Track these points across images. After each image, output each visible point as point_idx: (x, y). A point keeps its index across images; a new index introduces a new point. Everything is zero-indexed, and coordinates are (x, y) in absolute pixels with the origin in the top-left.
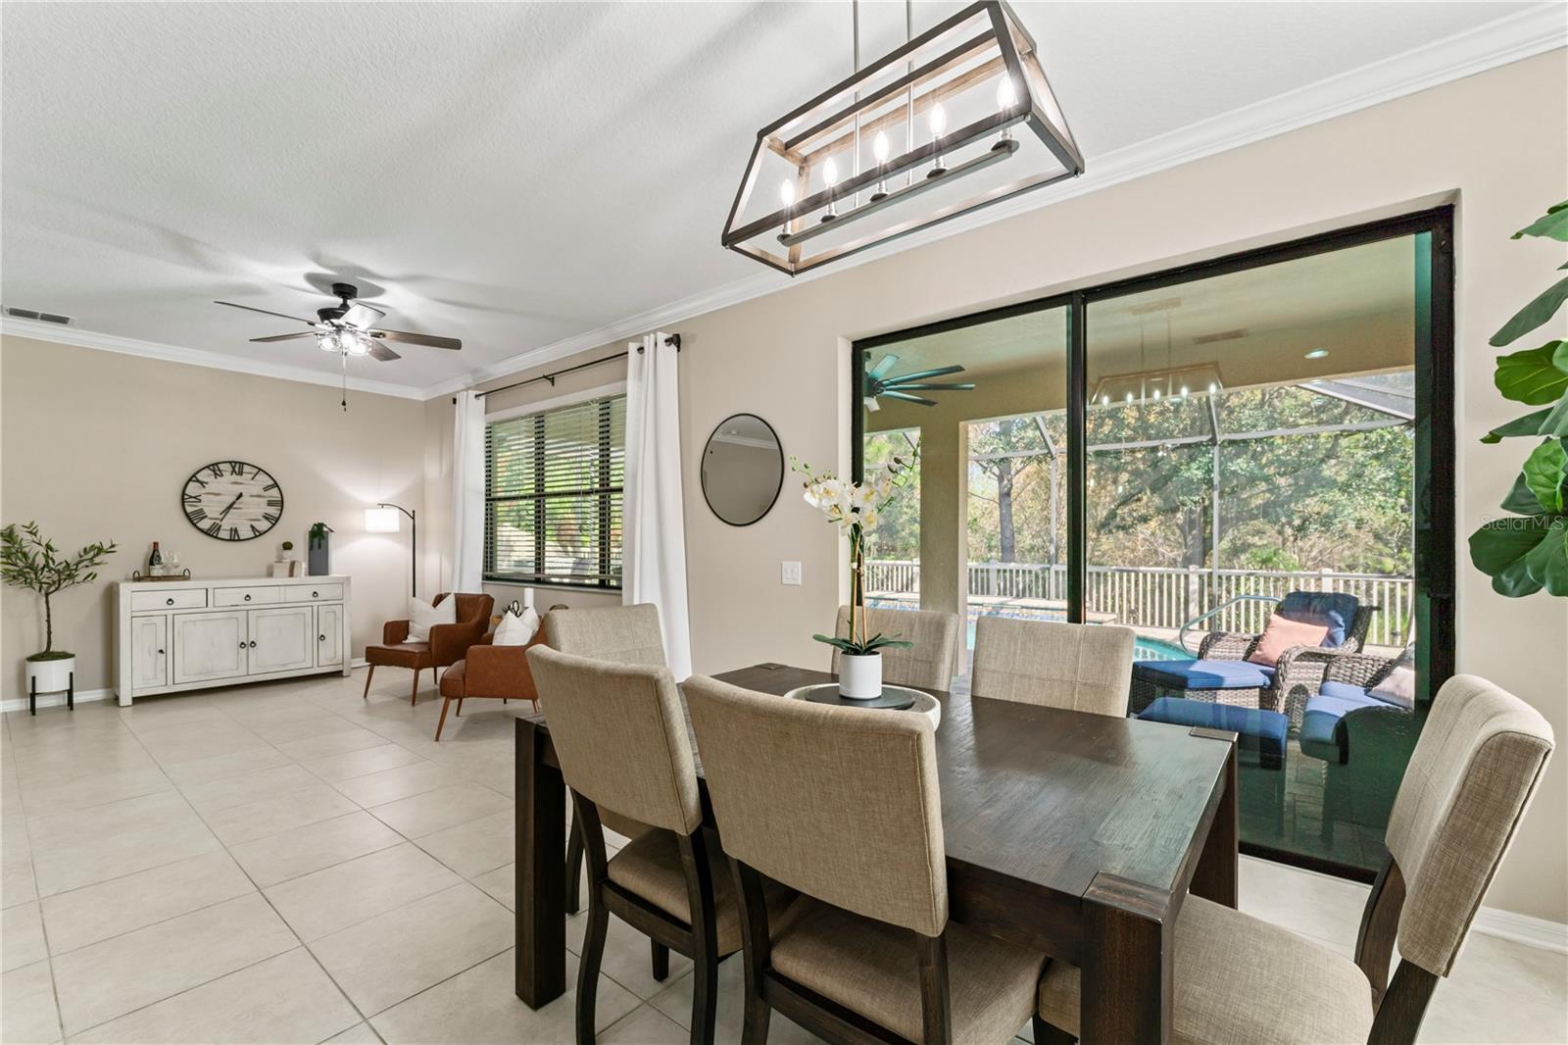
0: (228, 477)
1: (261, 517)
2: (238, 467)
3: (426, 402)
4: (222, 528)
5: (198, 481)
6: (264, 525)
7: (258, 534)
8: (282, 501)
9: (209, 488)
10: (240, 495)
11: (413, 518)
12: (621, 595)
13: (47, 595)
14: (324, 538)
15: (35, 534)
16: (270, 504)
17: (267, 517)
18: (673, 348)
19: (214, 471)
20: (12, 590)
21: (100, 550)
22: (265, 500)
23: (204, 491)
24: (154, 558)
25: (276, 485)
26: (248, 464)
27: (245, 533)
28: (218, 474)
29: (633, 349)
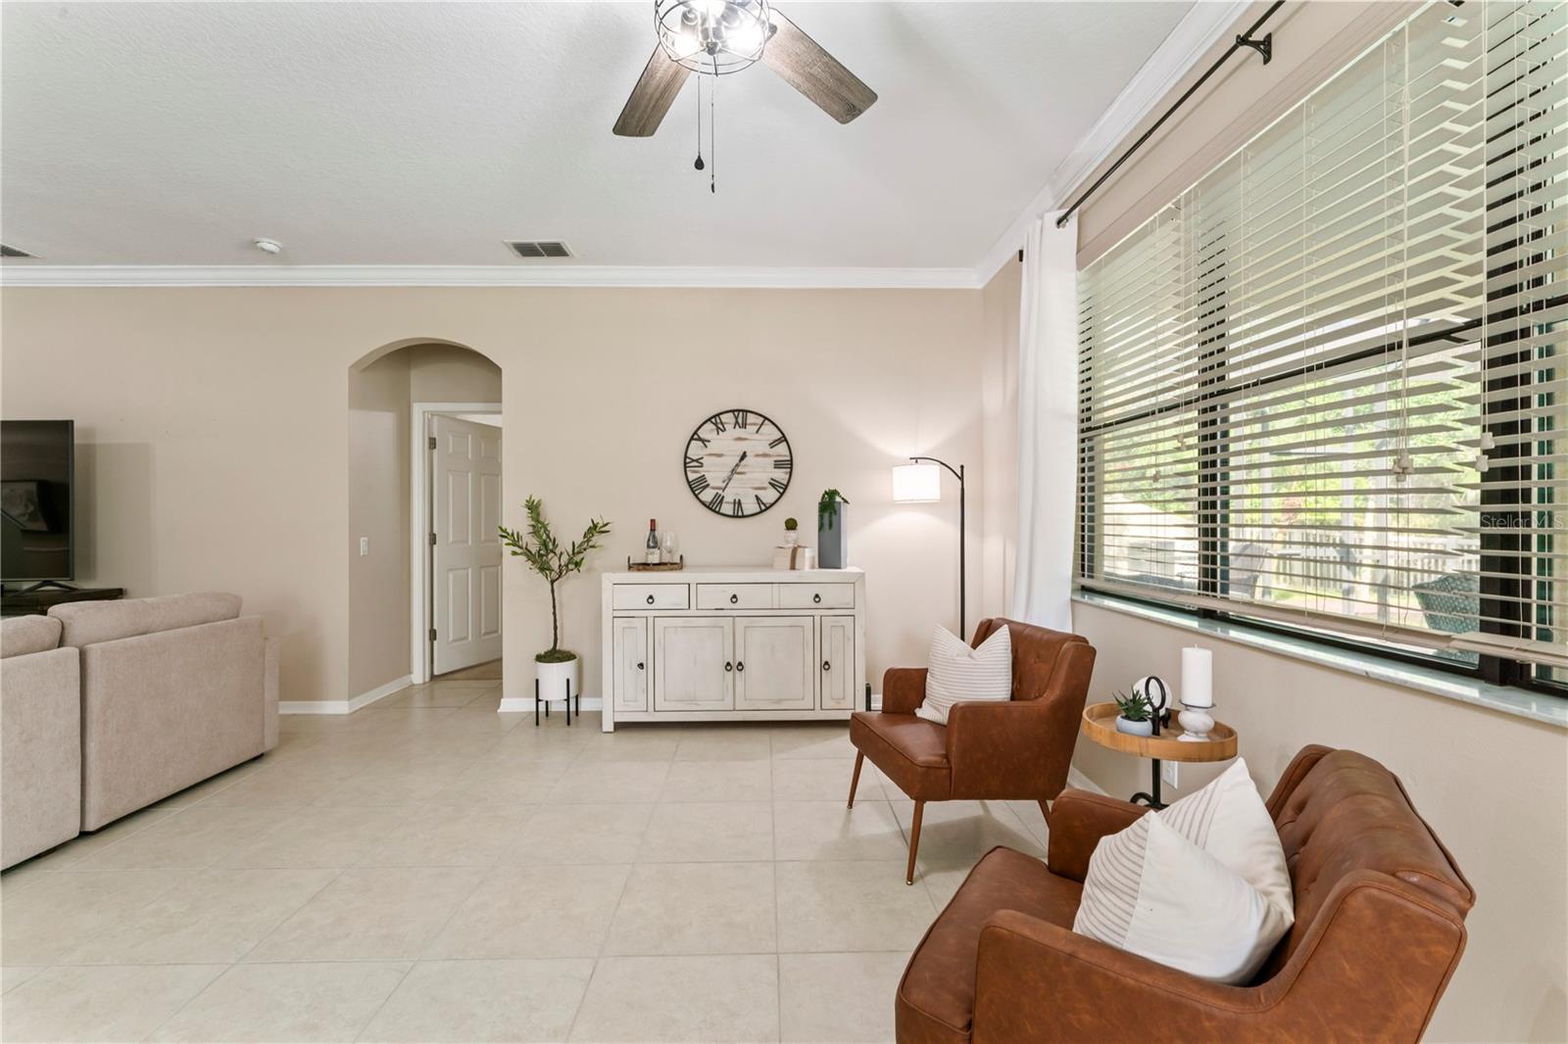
0: (732, 432)
1: (767, 485)
2: (741, 415)
3: (985, 288)
4: (725, 500)
5: (700, 439)
6: (770, 495)
7: (764, 507)
8: (791, 460)
9: (712, 447)
10: (744, 456)
11: (961, 478)
13: (552, 582)
14: (835, 512)
16: (778, 465)
17: (774, 484)
19: (716, 424)
21: (595, 529)
22: (770, 461)
23: (706, 451)
24: (650, 540)
25: (784, 439)
26: (752, 412)
27: (750, 507)
28: (720, 428)
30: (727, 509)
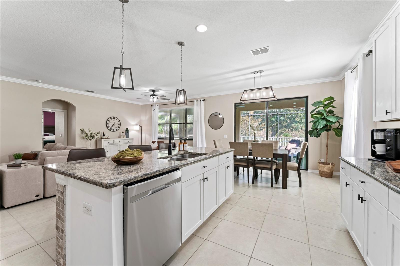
0: (113, 120)
2: (114, 118)
3: (142, 105)
5: (109, 120)
6: (118, 128)
7: (117, 130)
8: (120, 124)
10: (114, 123)
11: (141, 127)
12: (193, 141)
13: (90, 141)
14: (128, 131)
15: (90, 130)
16: (119, 125)
17: (118, 127)
18: (203, 101)
20: (82, 140)
21: (98, 133)
23: (109, 122)
24: (104, 135)
25: (120, 121)
26: (116, 117)
27: (115, 130)
28: (111, 119)
29: (195, 101)
30: (112, 130)
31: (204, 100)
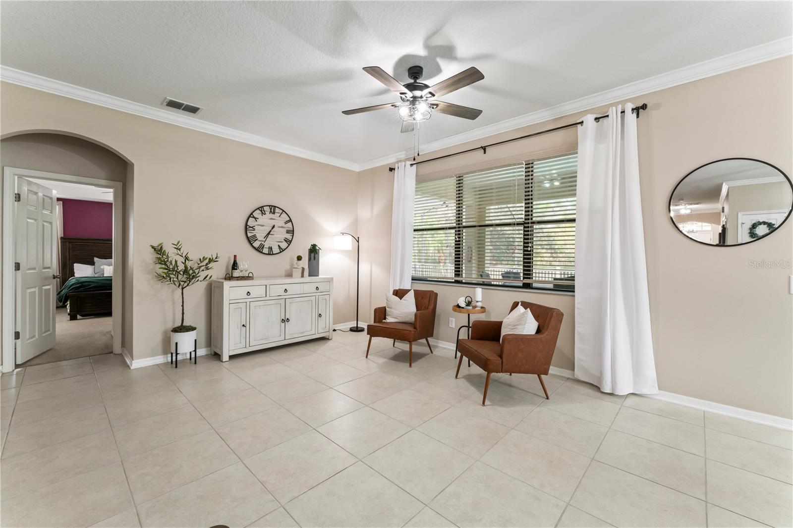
0: (268, 215)
1: (283, 240)
2: (273, 209)
3: (359, 172)
4: (265, 246)
5: (254, 217)
6: (284, 245)
7: (282, 250)
8: (293, 230)
9: (260, 221)
10: (274, 227)
11: (358, 242)
12: (574, 296)
13: (183, 289)
14: (317, 253)
15: (180, 250)
16: (288, 232)
17: (286, 240)
19: (261, 211)
21: (211, 261)
22: (285, 230)
23: (257, 223)
24: (235, 266)
25: (290, 220)
26: (278, 207)
27: (276, 250)
28: (263, 213)
29: (589, 119)
30: (266, 251)
31: (638, 110)
